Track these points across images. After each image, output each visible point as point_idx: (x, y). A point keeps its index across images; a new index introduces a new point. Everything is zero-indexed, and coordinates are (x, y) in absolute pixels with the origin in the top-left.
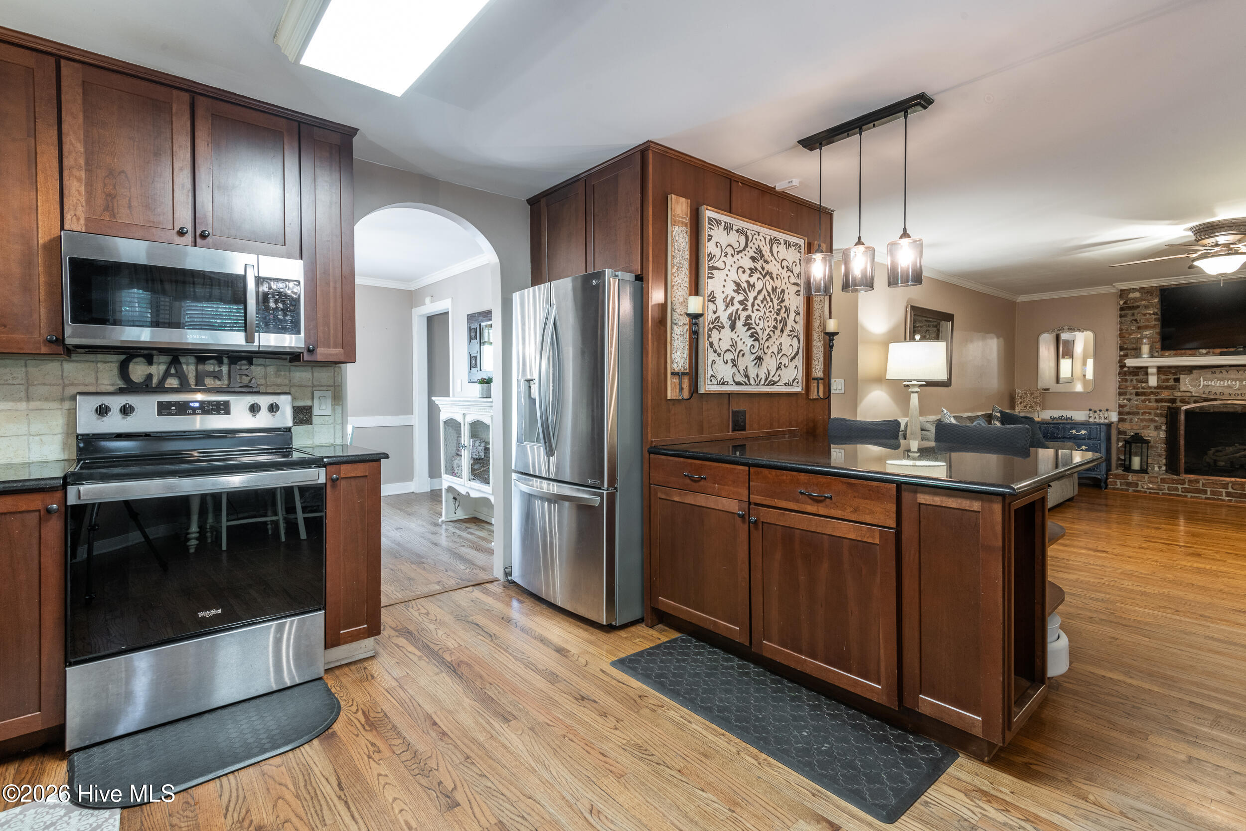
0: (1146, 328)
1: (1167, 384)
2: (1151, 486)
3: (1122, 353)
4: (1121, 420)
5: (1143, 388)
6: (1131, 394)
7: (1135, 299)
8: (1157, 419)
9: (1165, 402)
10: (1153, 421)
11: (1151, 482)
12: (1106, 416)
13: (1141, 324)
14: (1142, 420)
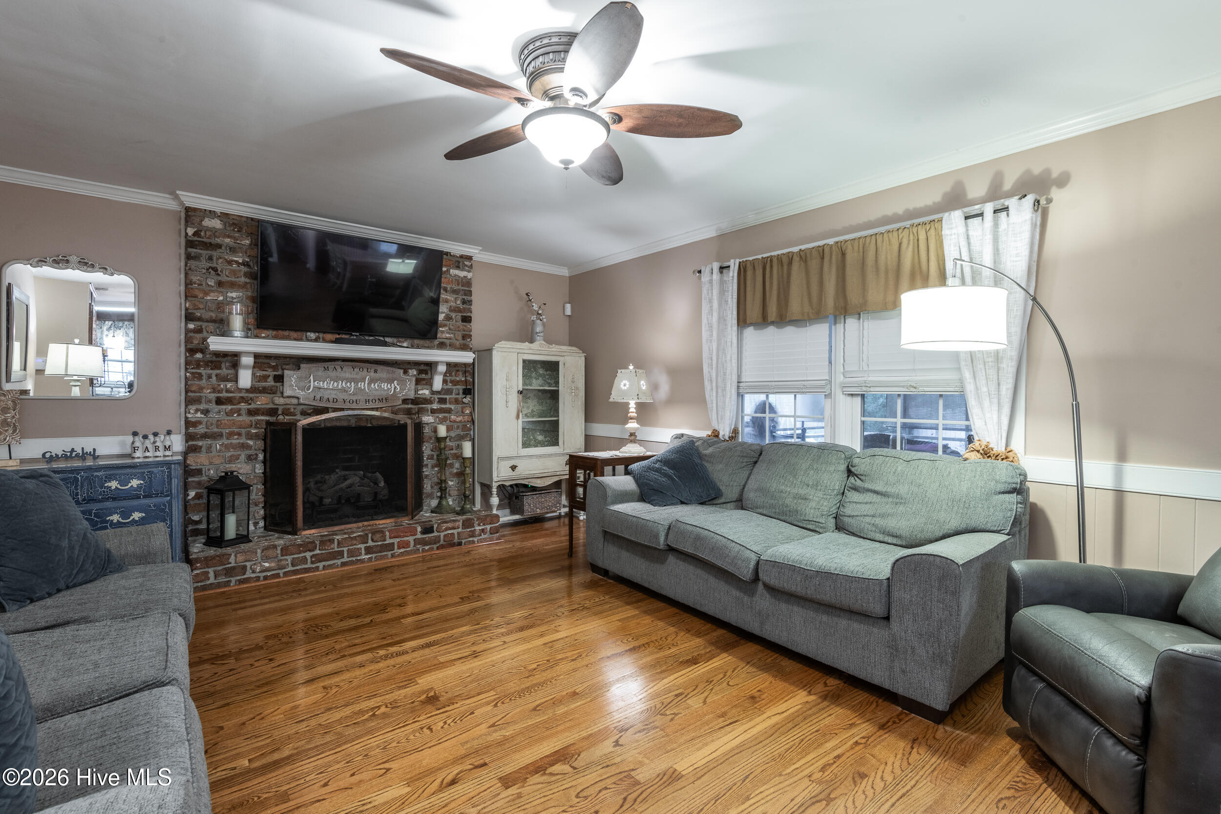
0: (233, 286)
1: (264, 384)
2: (267, 565)
3: (191, 326)
4: (190, 450)
5: (228, 391)
6: (210, 401)
7: (214, 232)
8: (251, 442)
9: (263, 414)
10: (244, 446)
11: (266, 559)
12: (167, 444)
13: (223, 278)
14: (227, 447)
